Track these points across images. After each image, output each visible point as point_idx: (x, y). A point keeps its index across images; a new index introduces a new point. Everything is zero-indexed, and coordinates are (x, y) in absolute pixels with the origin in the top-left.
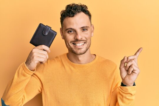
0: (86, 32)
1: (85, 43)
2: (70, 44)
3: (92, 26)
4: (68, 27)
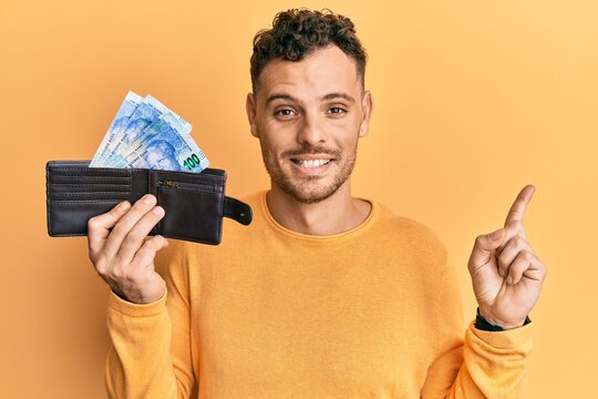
0: (341, 119)
1: (331, 160)
3: (366, 96)
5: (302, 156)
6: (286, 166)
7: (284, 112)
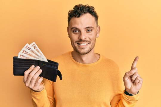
0: (91, 33)
1: (88, 43)
2: (75, 44)
4: (73, 26)
5: (80, 42)
6: (76, 45)
7: (76, 31)
